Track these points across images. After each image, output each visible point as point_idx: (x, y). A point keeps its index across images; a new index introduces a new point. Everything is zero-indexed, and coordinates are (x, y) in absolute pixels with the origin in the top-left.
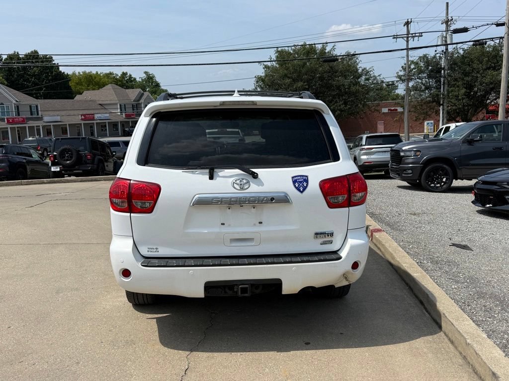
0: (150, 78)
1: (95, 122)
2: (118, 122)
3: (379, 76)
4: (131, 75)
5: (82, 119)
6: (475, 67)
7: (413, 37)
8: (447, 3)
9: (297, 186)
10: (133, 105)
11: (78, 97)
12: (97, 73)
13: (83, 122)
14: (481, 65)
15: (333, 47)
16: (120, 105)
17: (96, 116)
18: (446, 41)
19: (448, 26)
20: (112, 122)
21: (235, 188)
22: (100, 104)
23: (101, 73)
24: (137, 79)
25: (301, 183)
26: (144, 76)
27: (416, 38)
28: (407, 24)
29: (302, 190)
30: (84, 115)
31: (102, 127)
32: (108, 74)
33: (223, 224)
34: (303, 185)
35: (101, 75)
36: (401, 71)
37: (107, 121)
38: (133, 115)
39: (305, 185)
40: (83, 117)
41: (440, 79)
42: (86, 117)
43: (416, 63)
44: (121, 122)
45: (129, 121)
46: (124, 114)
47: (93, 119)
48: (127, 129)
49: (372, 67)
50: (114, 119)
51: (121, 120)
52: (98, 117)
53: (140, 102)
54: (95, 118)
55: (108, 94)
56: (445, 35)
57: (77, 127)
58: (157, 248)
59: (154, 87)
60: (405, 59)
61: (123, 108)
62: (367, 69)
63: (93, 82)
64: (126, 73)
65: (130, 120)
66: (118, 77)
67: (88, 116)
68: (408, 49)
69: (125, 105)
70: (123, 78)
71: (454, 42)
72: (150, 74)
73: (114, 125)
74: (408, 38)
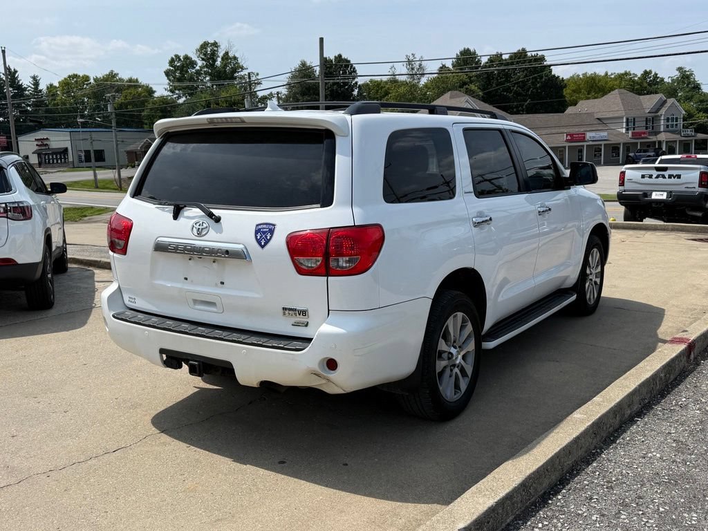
0: (685, 78)
1: (585, 144)
2: (620, 144)
4: (656, 74)
5: (567, 141)
9: (259, 238)
10: (647, 118)
11: (570, 110)
12: (606, 74)
13: (567, 144)
16: (627, 119)
17: (589, 135)
20: (611, 144)
22: (598, 119)
23: (612, 74)
24: (665, 80)
25: (264, 234)
26: (676, 74)
29: (263, 244)
30: (571, 135)
31: (595, 151)
32: (622, 74)
33: (186, 279)
34: (266, 237)
35: (613, 76)
37: (603, 143)
38: (644, 133)
39: (268, 238)
40: (569, 138)
42: (572, 138)
44: (624, 144)
45: (637, 143)
46: (630, 132)
47: (583, 140)
48: (631, 154)
50: (614, 140)
51: (625, 141)
52: (590, 137)
53: (659, 114)
54: (586, 139)
55: (612, 104)
57: (560, 151)
59: (690, 91)
61: (631, 123)
63: (595, 87)
64: (650, 72)
65: (639, 141)
66: (636, 79)
67: (576, 136)
69: (634, 119)
70: (645, 79)
72: (685, 71)
73: (615, 148)
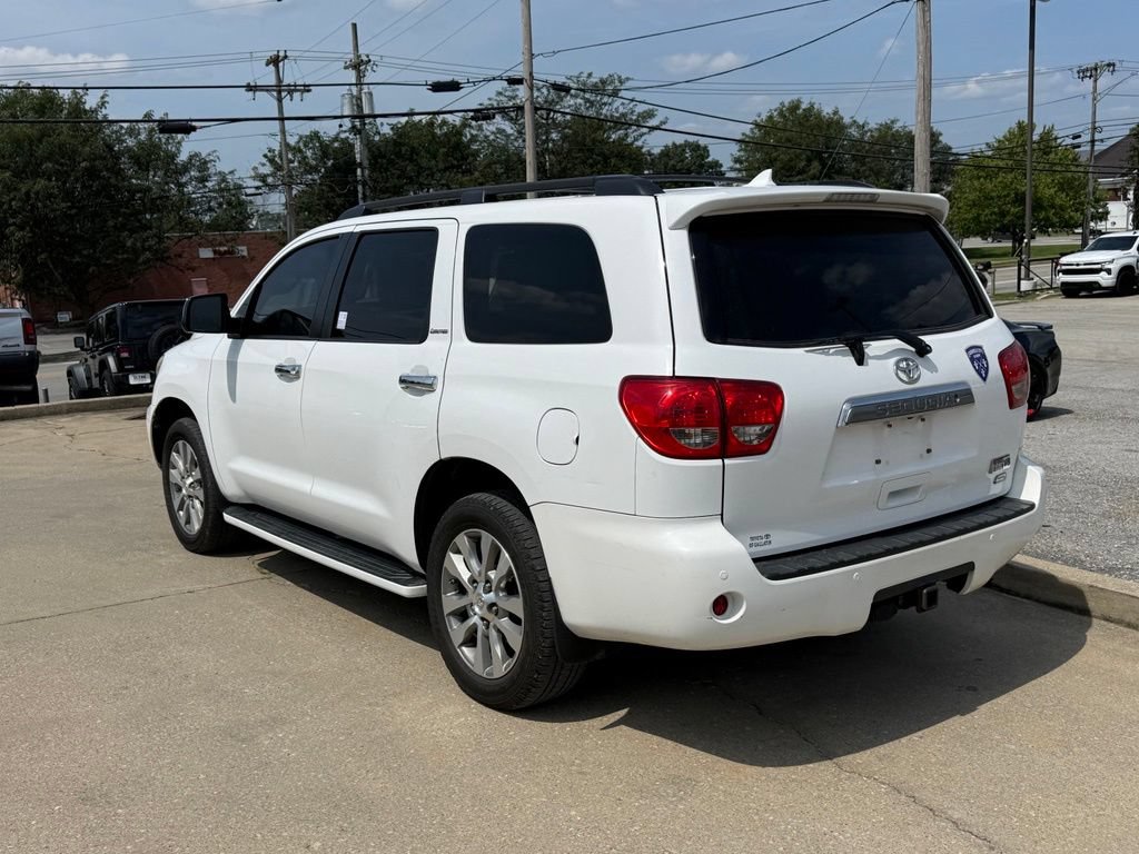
3: (232, 172)
6: (424, 165)
7: (290, 92)
8: (354, 26)
14: (433, 162)
15: (102, 98)
18: (360, 107)
19: (360, 76)
21: (901, 380)
27: (297, 95)
28: (275, 61)
33: (878, 462)
34: (983, 365)
36: (264, 165)
39: (985, 366)
41: (356, 188)
43: (296, 150)
49: (215, 151)
56: (355, 93)
58: (767, 536)
60: (279, 138)
62: (203, 156)
68: (282, 119)
71: (377, 112)
74: (279, 92)
